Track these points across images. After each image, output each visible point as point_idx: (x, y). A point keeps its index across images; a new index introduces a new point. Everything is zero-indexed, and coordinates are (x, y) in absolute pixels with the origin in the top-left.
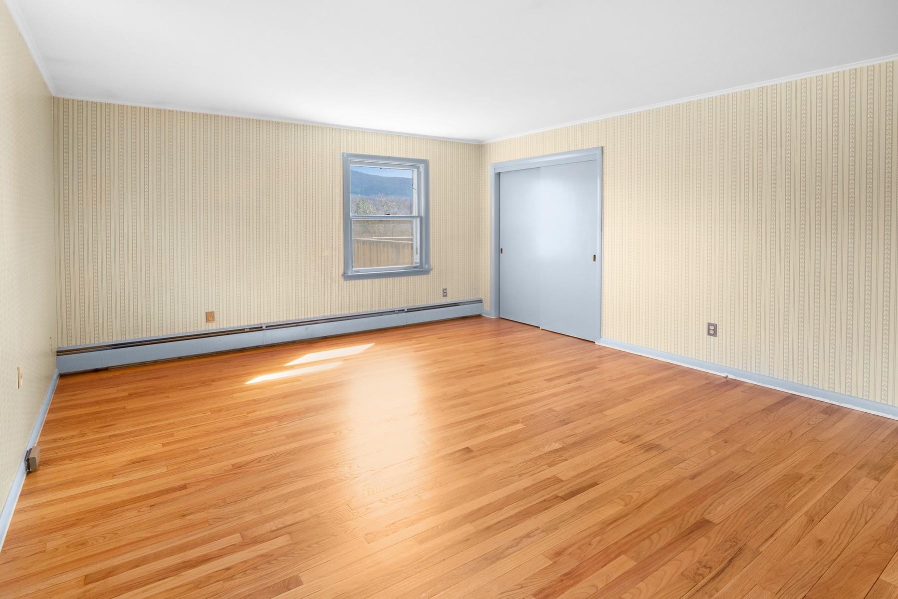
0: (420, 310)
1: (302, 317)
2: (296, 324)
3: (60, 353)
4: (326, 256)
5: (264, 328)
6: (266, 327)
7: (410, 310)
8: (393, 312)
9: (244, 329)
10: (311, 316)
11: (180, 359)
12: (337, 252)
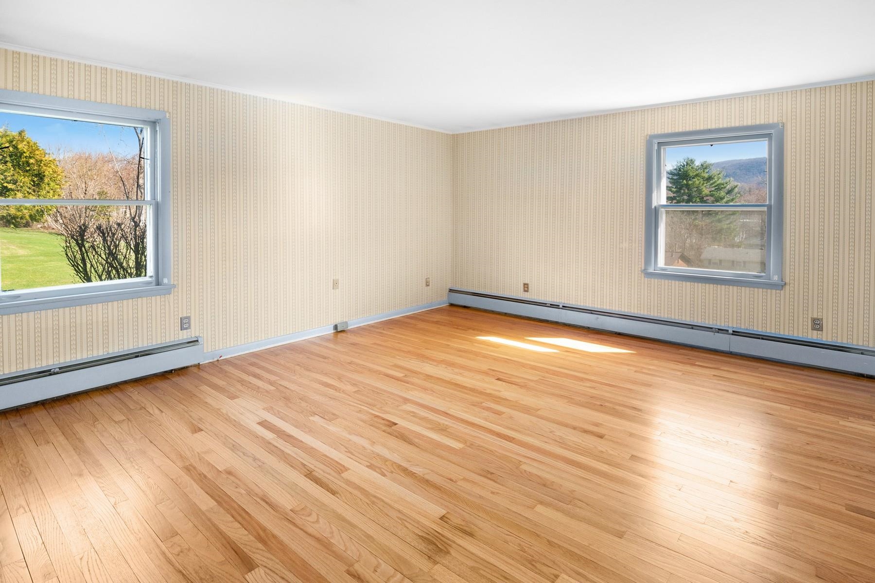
0: (759, 338)
1: (597, 306)
2: (590, 312)
3: (451, 290)
4: (624, 248)
5: (561, 306)
6: (563, 306)
7: (735, 333)
8: (709, 329)
9: (546, 304)
10: (606, 307)
11: (506, 314)
12: (637, 245)
